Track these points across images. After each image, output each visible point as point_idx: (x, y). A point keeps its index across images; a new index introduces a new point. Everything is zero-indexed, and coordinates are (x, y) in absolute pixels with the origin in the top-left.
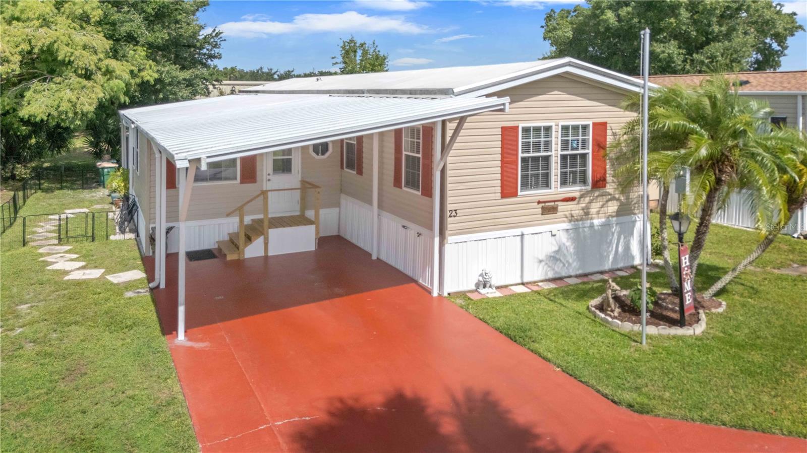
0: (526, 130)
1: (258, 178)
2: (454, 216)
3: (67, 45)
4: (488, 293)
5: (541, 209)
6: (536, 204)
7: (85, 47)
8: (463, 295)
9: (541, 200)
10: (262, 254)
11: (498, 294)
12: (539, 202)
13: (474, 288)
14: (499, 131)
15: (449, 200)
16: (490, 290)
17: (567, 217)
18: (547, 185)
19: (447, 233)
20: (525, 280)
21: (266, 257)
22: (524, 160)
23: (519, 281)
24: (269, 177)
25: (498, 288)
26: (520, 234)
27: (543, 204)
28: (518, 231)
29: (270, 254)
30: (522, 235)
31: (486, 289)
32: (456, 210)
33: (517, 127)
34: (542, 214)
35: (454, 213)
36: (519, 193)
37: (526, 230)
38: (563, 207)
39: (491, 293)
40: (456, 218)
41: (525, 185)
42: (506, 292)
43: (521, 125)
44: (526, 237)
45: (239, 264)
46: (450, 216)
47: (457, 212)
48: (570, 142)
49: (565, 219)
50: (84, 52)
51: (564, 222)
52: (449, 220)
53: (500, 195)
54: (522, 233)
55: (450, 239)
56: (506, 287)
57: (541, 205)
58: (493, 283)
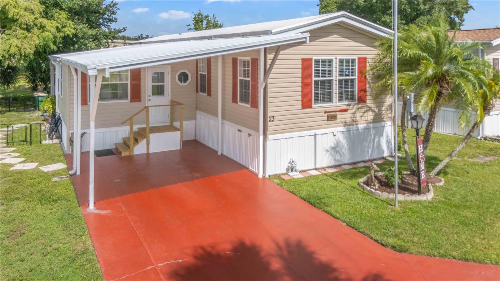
0: (317, 61)
1: (142, 98)
2: (273, 121)
3: (15, 7)
4: (294, 175)
5: (326, 117)
6: (324, 113)
7: (26, 9)
8: (278, 176)
9: (327, 111)
10: (145, 152)
11: (301, 176)
12: (325, 112)
13: (285, 172)
14: (300, 61)
15: (269, 109)
16: (296, 173)
17: (342, 123)
18: (330, 100)
19: (268, 132)
20: (318, 166)
21: (148, 154)
22: (316, 82)
23: (313, 167)
24: (150, 98)
25: (300, 172)
26: (314, 134)
27: (328, 114)
28: (312, 132)
29: (151, 152)
30: (315, 135)
31: (293, 172)
32: (273, 117)
33: (312, 59)
34: (327, 121)
35: (272, 119)
36: (313, 106)
37: (318, 132)
38: (340, 116)
39: (296, 175)
40: (274, 122)
41: (317, 100)
42: (306, 174)
43: (314, 58)
44: (317, 136)
45: (130, 158)
46: (270, 121)
47: (274, 118)
48: (344, 71)
49: (341, 124)
50: (25, 12)
51: (341, 126)
52: (269, 123)
53: (301, 106)
54: (315, 133)
55: (270, 137)
56: (305, 171)
57: (327, 114)
58: (297, 168)
